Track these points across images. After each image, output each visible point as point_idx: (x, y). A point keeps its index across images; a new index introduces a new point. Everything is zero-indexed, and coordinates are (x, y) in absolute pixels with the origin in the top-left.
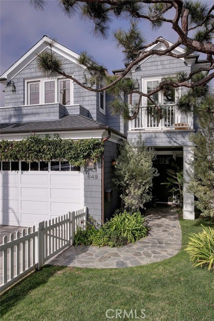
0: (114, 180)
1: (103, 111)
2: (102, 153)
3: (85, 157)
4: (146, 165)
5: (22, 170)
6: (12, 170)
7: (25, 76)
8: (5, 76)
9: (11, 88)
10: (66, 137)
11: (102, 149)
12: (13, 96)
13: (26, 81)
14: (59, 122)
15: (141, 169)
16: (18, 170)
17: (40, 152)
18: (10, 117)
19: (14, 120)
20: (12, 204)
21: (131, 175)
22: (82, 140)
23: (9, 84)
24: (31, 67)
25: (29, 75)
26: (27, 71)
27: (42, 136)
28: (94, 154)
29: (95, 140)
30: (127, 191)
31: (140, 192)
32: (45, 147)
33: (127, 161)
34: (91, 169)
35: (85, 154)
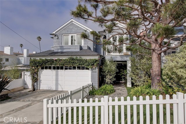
0: (101, 73)
1: (95, 47)
2: (98, 63)
3: (92, 65)
4: (114, 68)
5: (65, 69)
6: (61, 69)
7: (63, 33)
8: (54, 33)
9: (57, 37)
10: (84, 58)
11: (98, 62)
12: (57, 40)
13: (63, 35)
14: (80, 52)
15: (112, 69)
16: (63, 69)
17: (74, 63)
18: (58, 49)
19: (60, 51)
20: (60, 82)
21: (108, 71)
22: (90, 59)
23: (55, 36)
24: (65, 30)
25: (64, 33)
26: (64, 31)
27: (75, 57)
28: (95, 64)
29: (95, 59)
30: (107, 77)
31: (112, 77)
32: (76, 61)
33: (107, 66)
34: (94, 69)
35: (92, 64)
